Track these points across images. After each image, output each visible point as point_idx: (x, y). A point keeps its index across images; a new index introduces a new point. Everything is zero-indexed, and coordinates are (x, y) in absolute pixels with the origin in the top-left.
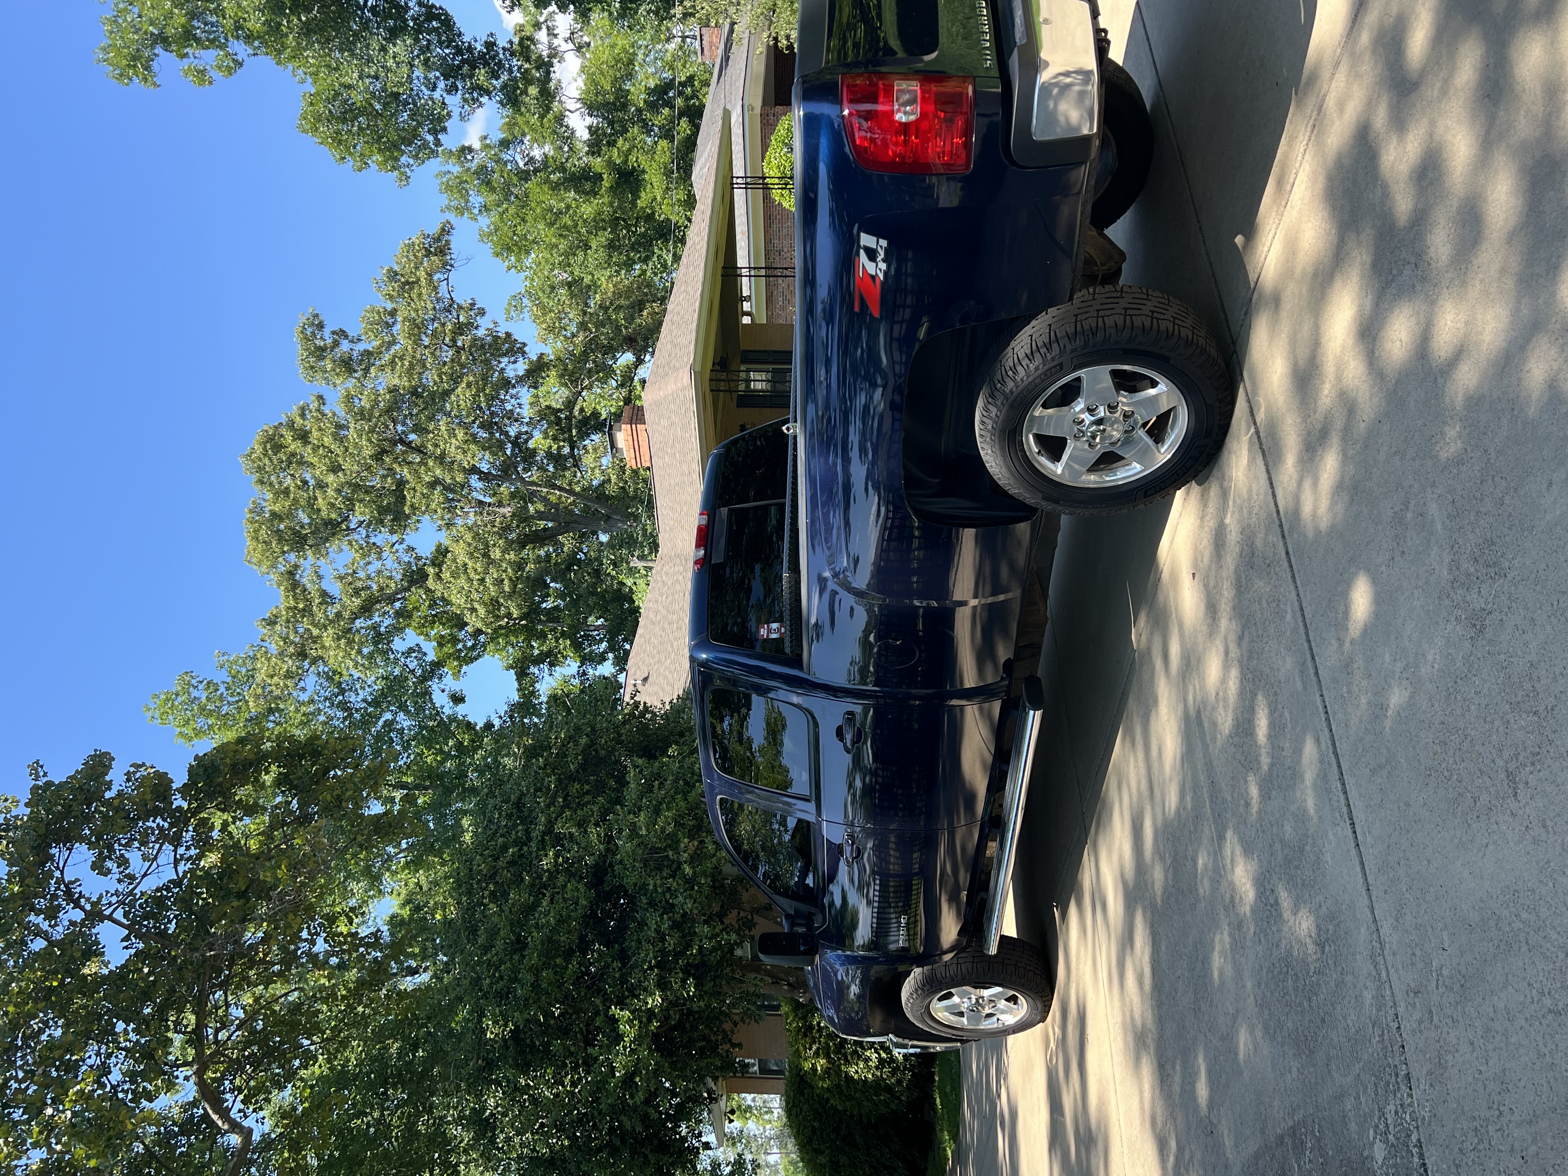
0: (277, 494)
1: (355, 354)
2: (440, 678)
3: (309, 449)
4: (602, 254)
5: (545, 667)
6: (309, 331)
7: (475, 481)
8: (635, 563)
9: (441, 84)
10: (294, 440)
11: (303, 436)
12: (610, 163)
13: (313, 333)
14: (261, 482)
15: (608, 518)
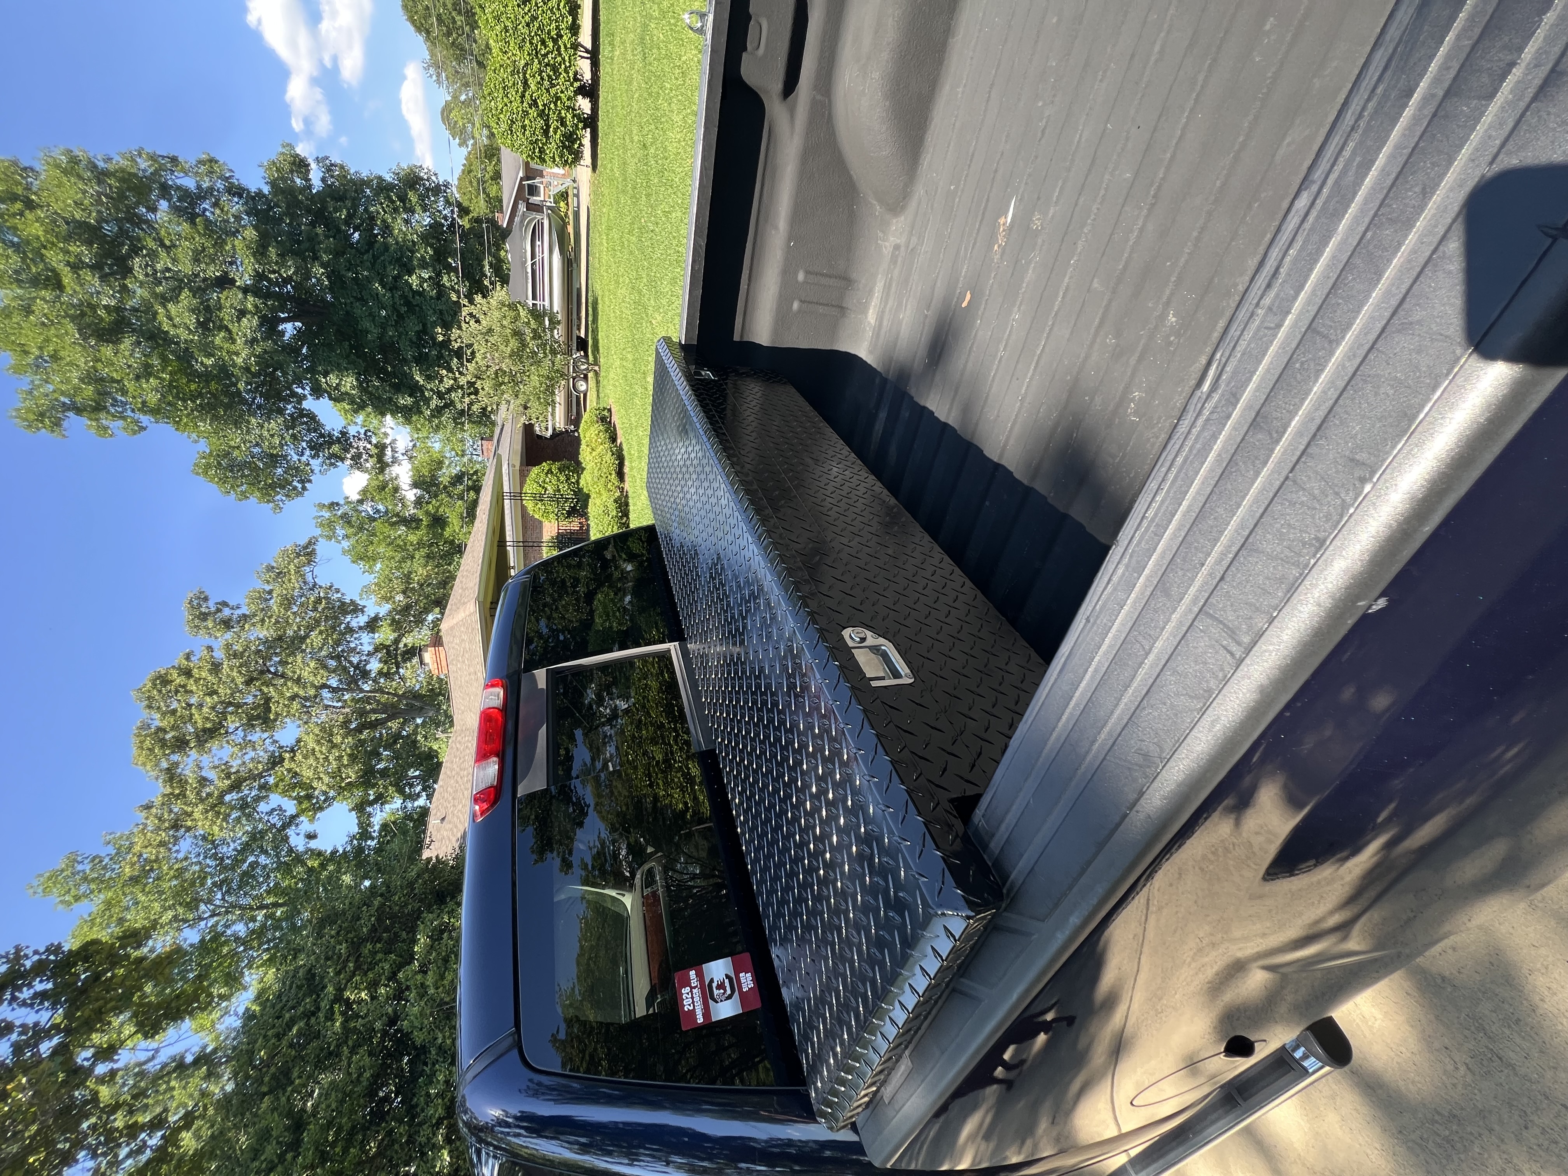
0: (164, 714)
1: (235, 617)
2: (297, 825)
3: (192, 681)
4: (422, 561)
5: (377, 806)
6: (195, 603)
7: (325, 693)
8: (439, 735)
9: (308, 452)
10: (179, 675)
11: (188, 673)
12: (427, 513)
13: (199, 604)
14: (150, 707)
15: (422, 708)
